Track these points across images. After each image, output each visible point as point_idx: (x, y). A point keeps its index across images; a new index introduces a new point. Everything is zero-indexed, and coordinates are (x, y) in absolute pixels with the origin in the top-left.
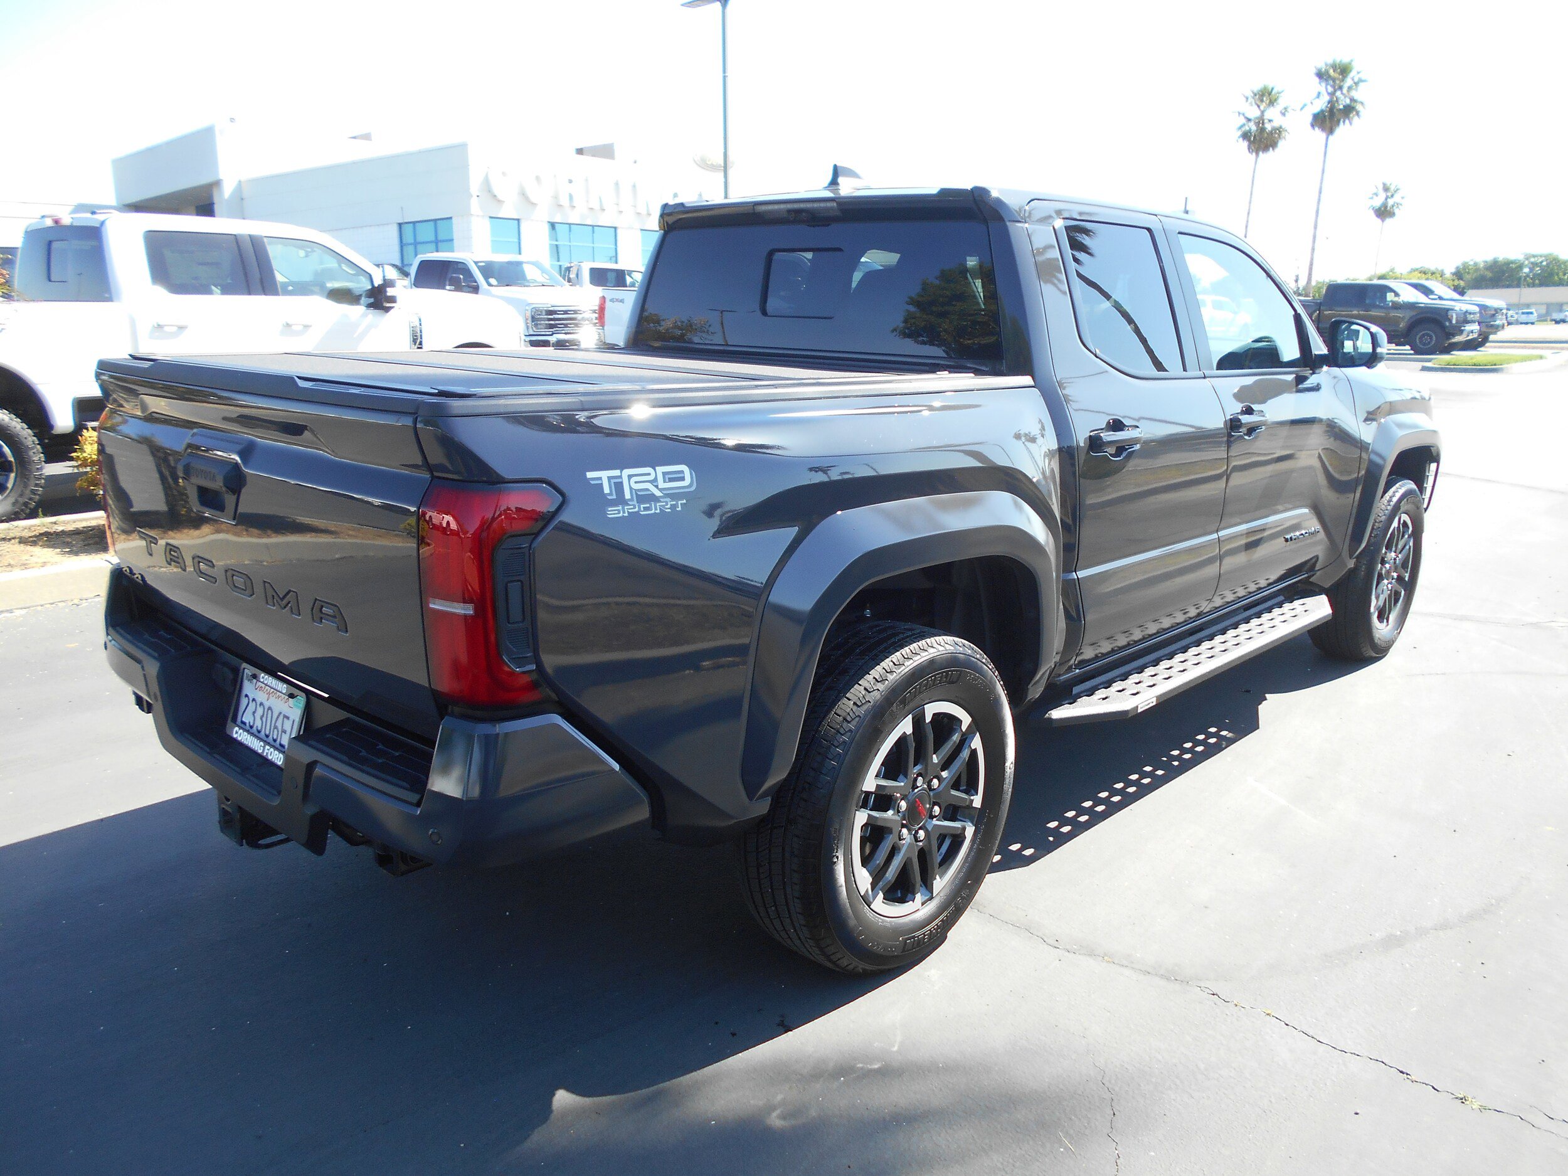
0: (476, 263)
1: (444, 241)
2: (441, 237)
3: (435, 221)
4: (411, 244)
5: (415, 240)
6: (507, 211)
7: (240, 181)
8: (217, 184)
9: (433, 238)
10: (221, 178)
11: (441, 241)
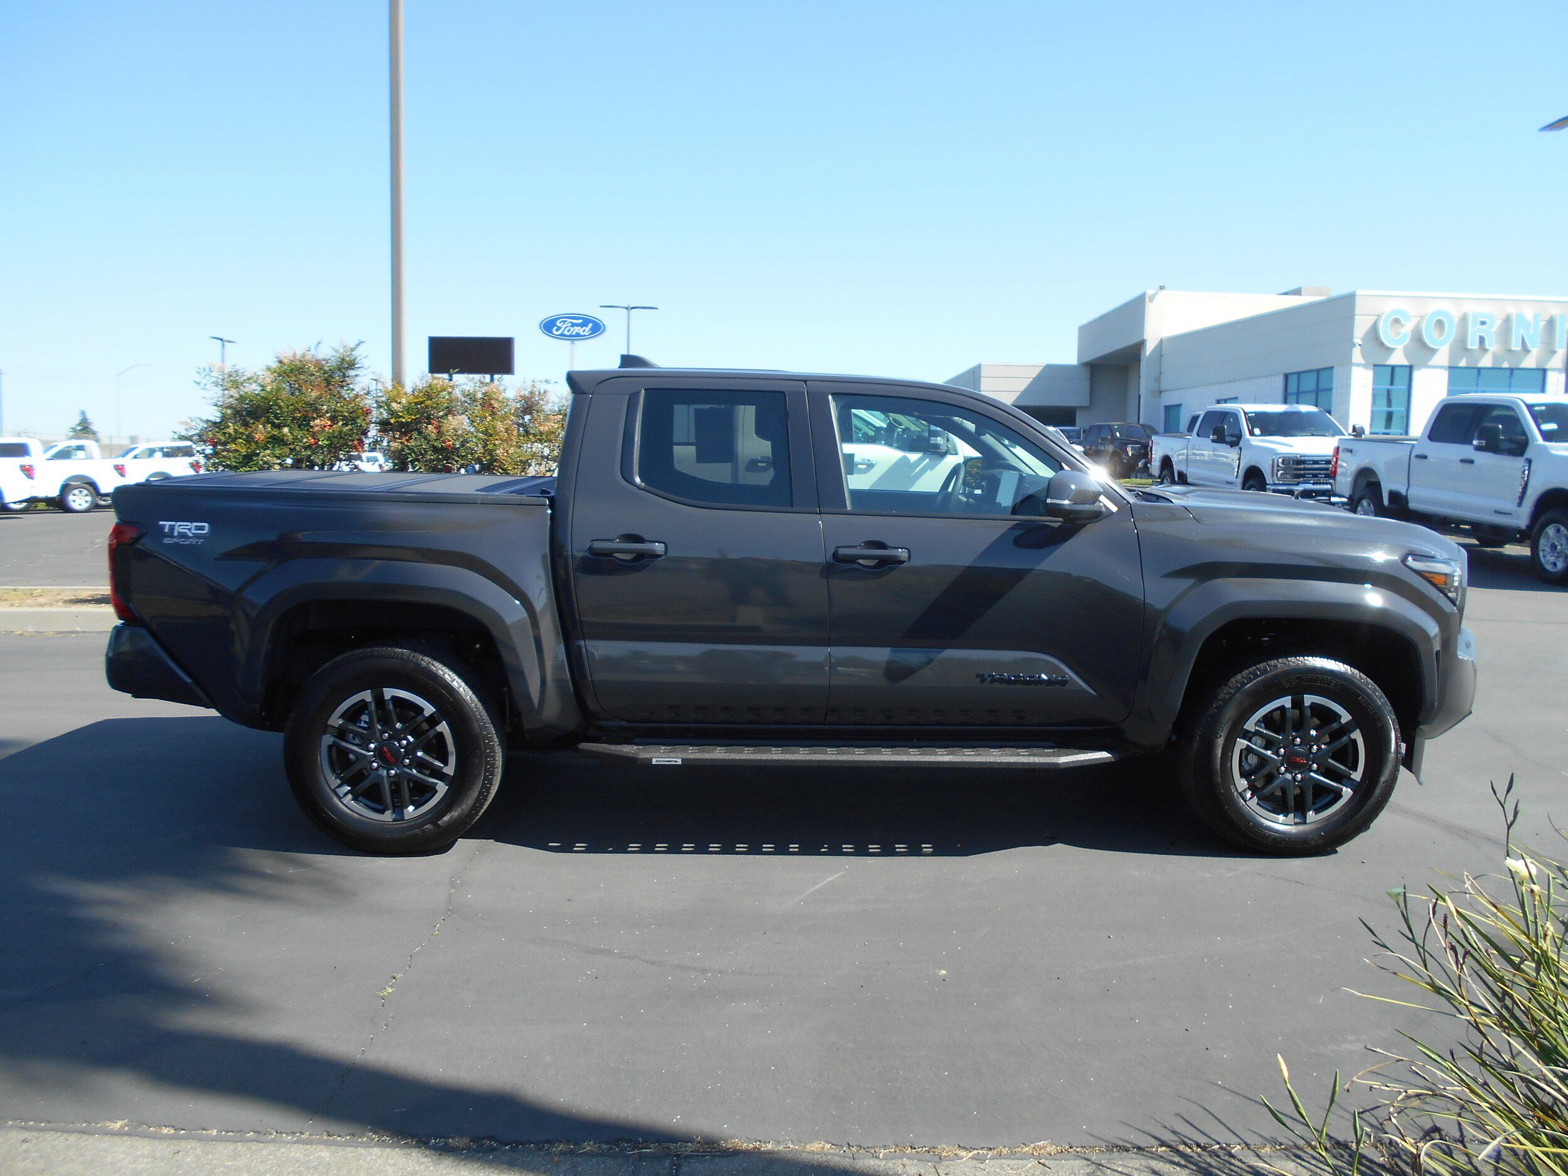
0: (1245, 413)
1: (1324, 390)
2: (1322, 386)
3: (1318, 371)
4: (1293, 394)
5: (1298, 389)
6: (1398, 358)
7: (1161, 339)
8: (1141, 344)
9: (1314, 387)
10: (1145, 338)
11: (1321, 391)
